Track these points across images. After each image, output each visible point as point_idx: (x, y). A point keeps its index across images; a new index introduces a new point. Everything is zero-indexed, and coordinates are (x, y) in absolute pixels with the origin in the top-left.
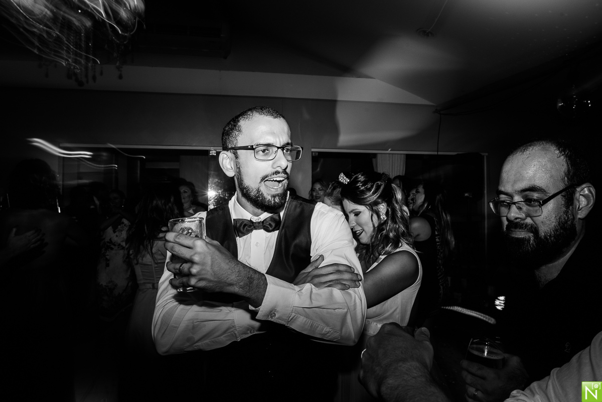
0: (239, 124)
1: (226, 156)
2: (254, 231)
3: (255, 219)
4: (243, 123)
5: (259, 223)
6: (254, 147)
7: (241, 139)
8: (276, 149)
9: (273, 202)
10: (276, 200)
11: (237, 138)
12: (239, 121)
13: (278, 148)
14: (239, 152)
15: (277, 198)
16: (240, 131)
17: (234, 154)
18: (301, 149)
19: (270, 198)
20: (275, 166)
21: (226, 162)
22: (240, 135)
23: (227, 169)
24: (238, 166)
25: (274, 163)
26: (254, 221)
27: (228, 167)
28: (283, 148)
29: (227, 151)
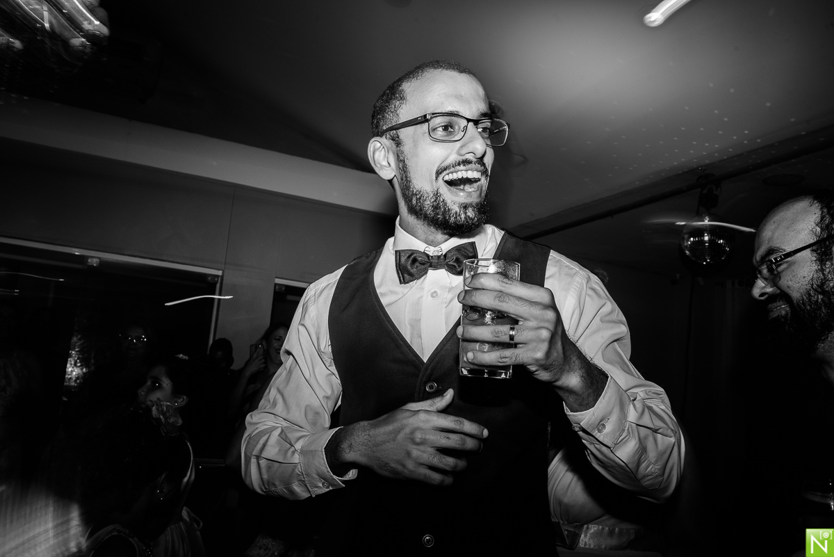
0: (400, 89)
1: (379, 145)
2: (431, 272)
3: (432, 251)
4: (407, 87)
5: (439, 257)
6: (428, 117)
7: (406, 111)
8: (466, 121)
9: (463, 216)
10: (469, 214)
11: (398, 112)
12: (400, 86)
13: (469, 120)
14: (404, 133)
15: (470, 209)
16: (402, 98)
17: (393, 139)
18: (506, 128)
19: (458, 210)
20: (463, 152)
21: (379, 156)
22: (404, 106)
23: (382, 167)
24: (402, 158)
25: (462, 147)
26: (431, 255)
27: (385, 163)
28: (476, 122)
29: (381, 136)
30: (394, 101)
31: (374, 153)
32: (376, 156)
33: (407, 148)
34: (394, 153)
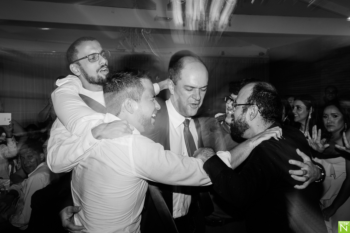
0: (75, 49)
1: (73, 66)
4: (78, 48)
6: (87, 56)
7: (79, 56)
8: (98, 54)
12: (75, 47)
13: (99, 54)
14: (80, 62)
18: (109, 52)
21: (74, 69)
22: (78, 54)
24: (82, 69)
27: (76, 71)
28: (101, 54)
29: (73, 63)
30: (75, 53)
31: (72, 69)
32: (73, 69)
33: (83, 66)
34: (79, 68)
